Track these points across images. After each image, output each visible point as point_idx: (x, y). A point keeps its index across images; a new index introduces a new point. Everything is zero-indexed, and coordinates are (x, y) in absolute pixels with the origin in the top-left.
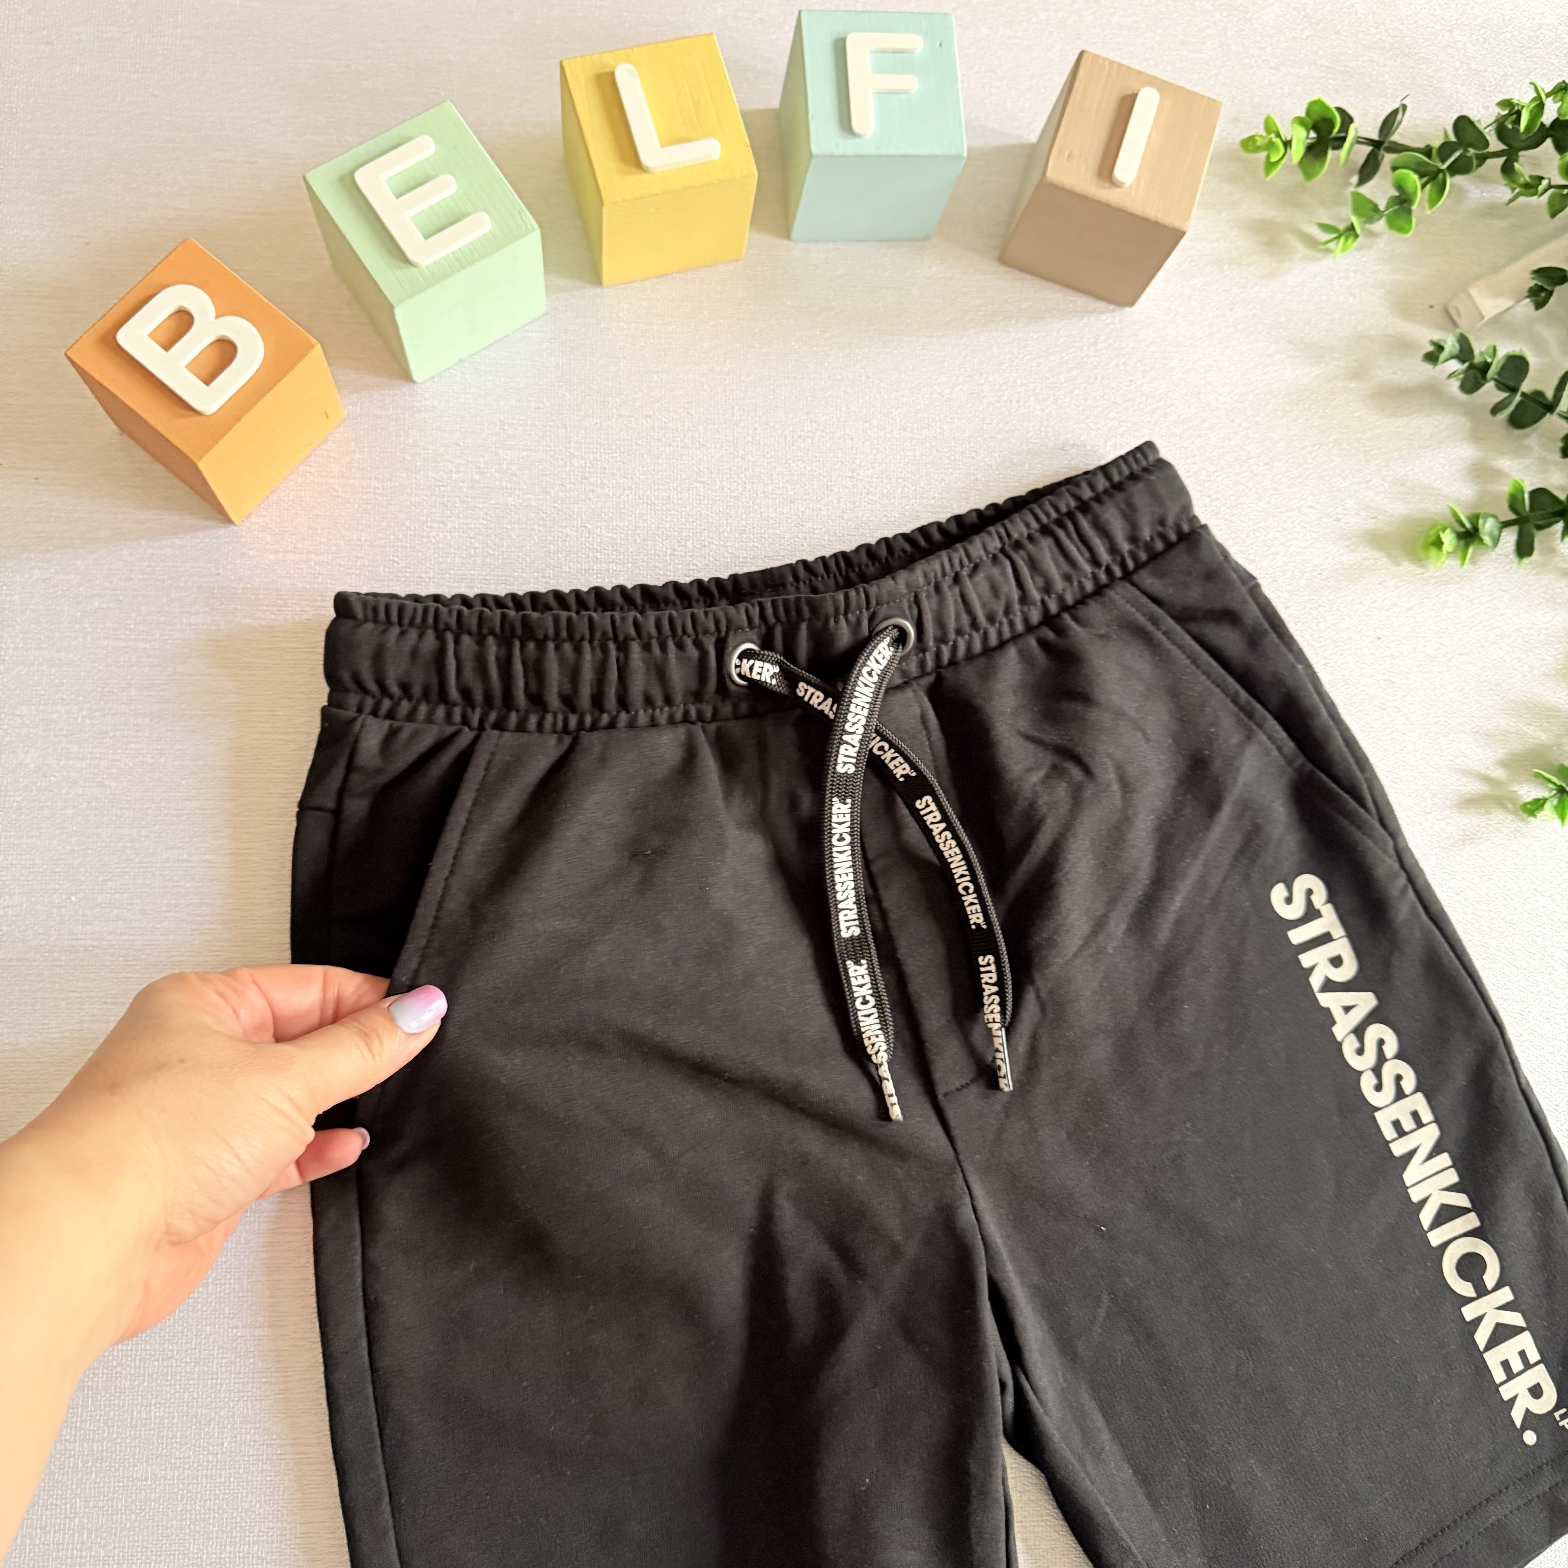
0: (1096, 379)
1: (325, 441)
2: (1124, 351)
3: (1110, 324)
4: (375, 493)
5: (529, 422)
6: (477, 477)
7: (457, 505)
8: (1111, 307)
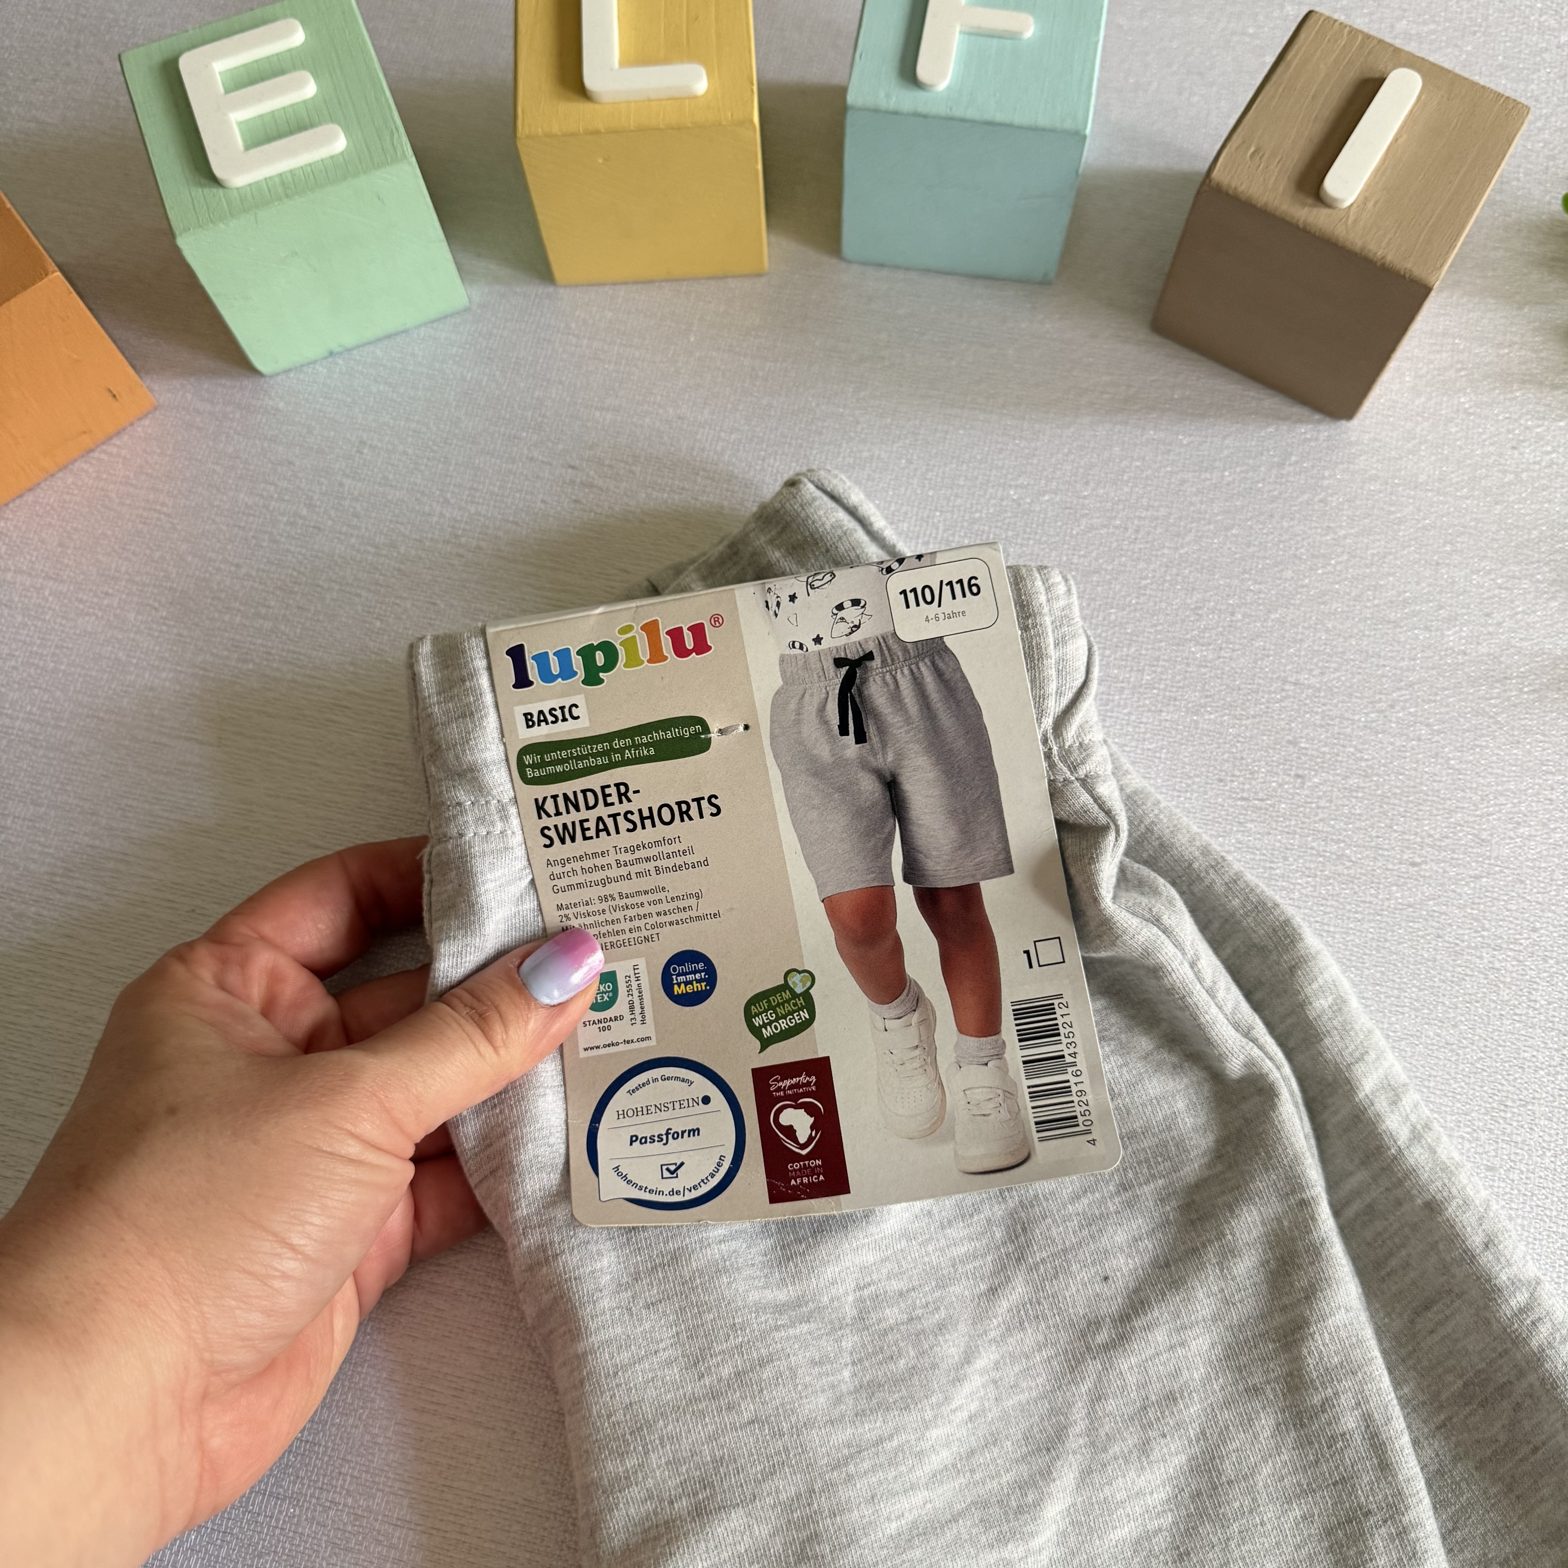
0: (1272, 516)
1: (118, 433)
2: (1326, 483)
3: (1310, 440)
4: (159, 512)
5: (401, 448)
6: (304, 512)
7: (265, 544)
8: (1317, 417)
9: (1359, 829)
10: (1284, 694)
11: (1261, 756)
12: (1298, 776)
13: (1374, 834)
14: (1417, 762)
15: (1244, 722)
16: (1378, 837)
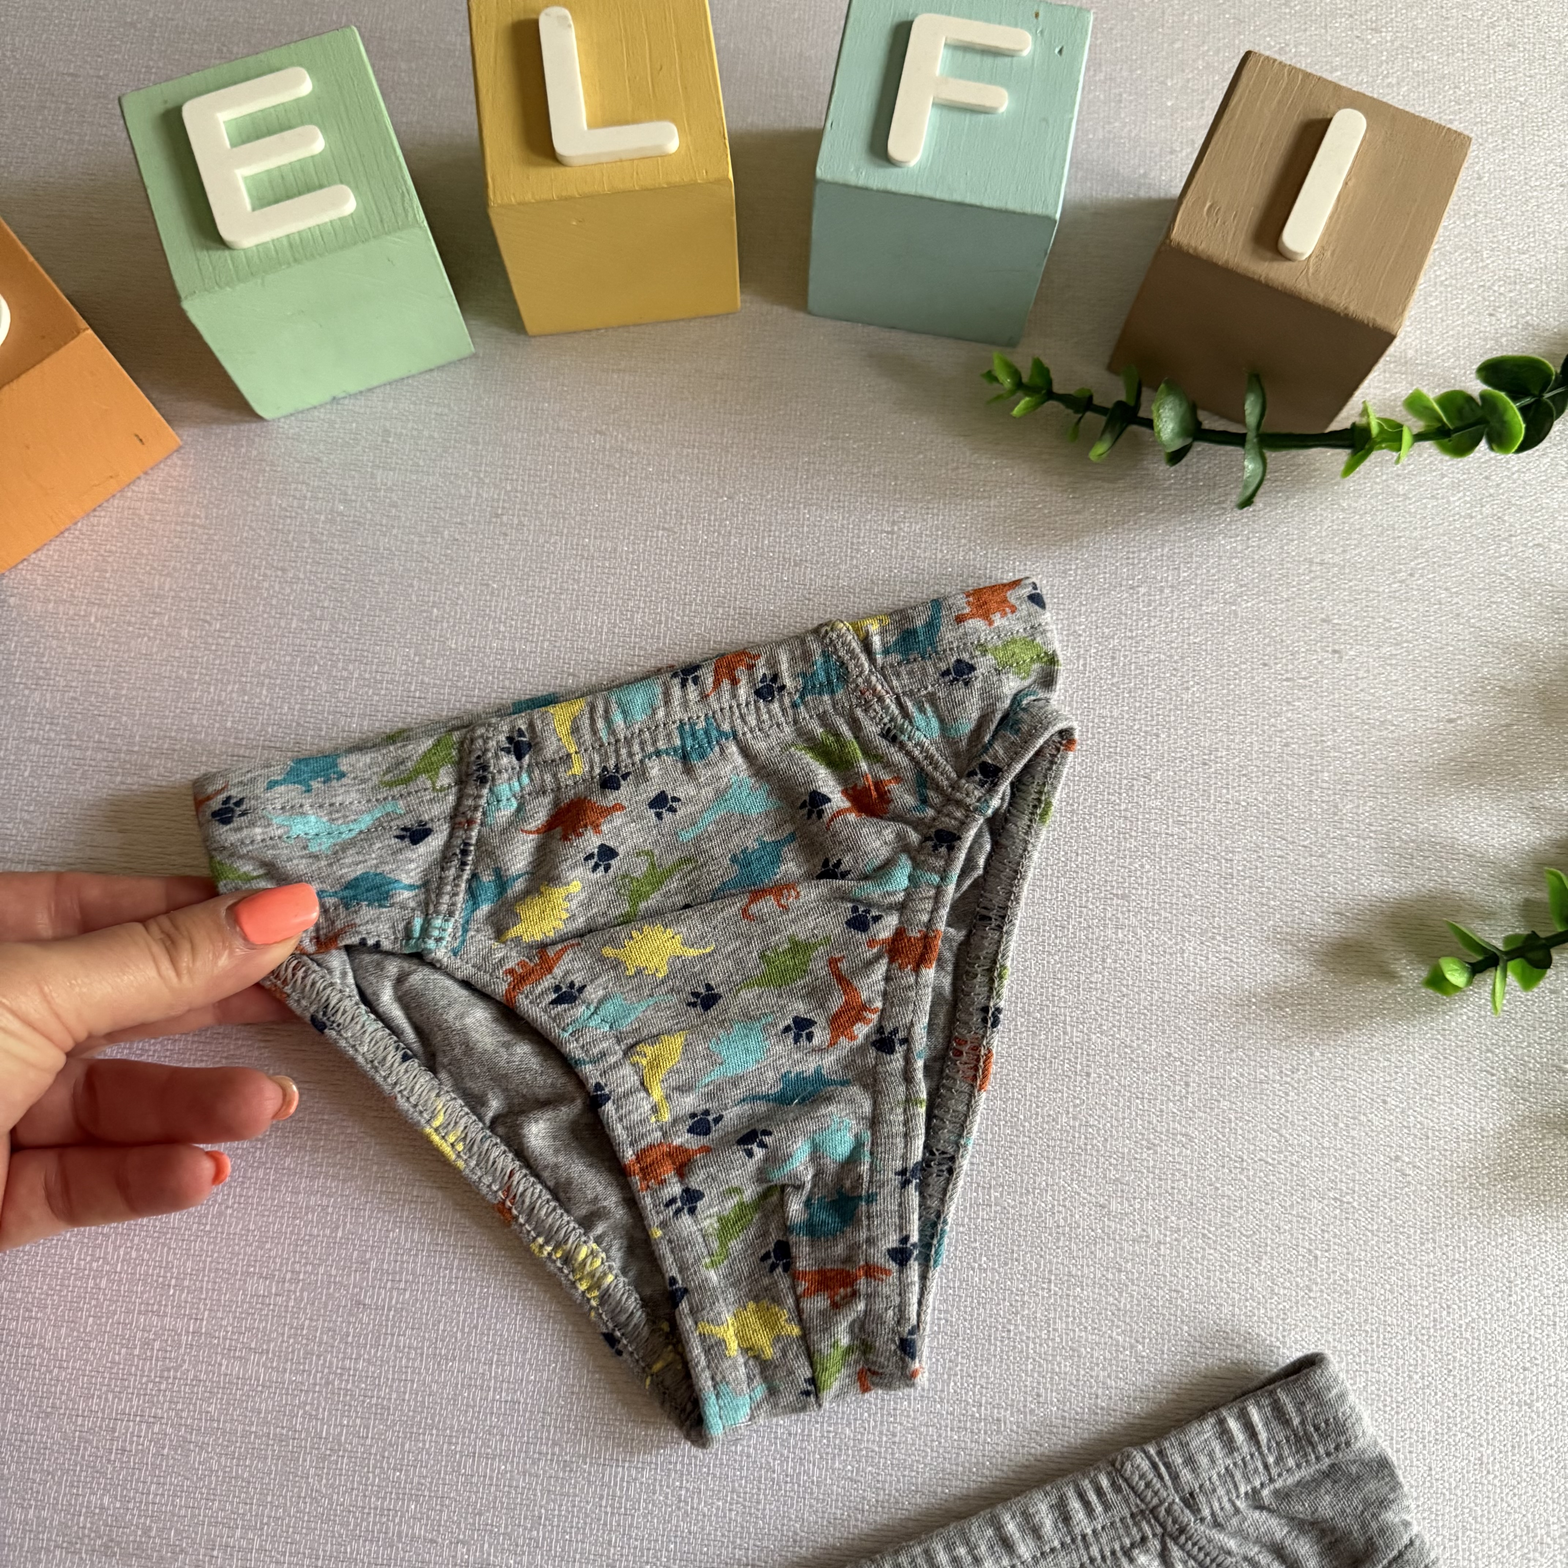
9: (1397, 693)
10: (1312, 575)
11: (1299, 637)
12: (1335, 652)
13: (1411, 697)
14: (1441, 625)
15: (1279, 606)
16: (1414, 699)
